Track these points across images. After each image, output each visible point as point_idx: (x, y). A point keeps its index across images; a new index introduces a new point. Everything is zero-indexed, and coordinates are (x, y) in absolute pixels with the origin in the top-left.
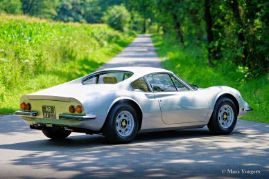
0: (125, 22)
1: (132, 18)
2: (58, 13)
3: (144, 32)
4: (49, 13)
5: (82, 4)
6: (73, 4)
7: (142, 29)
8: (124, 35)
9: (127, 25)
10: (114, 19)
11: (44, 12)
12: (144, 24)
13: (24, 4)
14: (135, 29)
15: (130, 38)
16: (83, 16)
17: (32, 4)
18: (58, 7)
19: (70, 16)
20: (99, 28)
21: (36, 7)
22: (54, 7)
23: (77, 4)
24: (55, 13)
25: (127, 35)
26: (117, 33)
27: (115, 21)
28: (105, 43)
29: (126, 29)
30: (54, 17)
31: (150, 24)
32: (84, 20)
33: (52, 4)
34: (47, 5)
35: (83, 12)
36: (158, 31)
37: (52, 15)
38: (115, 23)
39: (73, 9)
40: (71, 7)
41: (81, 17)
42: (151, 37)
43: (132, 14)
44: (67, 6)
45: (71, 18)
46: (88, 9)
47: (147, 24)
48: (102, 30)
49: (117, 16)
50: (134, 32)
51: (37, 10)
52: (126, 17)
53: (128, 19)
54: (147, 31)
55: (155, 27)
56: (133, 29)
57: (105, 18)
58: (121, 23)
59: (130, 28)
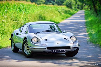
0: (73, 5)
1: (76, 3)
2: (46, 1)
3: (82, 9)
4: (42, 1)
7: (81, 8)
8: (73, 10)
9: (74, 6)
10: (68, 4)
12: (82, 6)
14: (78, 8)
15: (75, 11)
19: (51, 2)
25: (74, 10)
26: (69, 9)
29: (73, 8)
30: (44, 3)
31: (84, 6)
35: (56, 1)
36: (88, 9)
37: (43, 2)
38: (69, 5)
41: (55, 3)
42: (85, 11)
43: (76, 1)
45: (51, 3)
48: (63, 8)
49: (69, 2)
52: (74, 3)
54: (83, 9)
55: (86, 7)
56: (77, 8)
57: (65, 3)
58: (71, 5)
59: (75, 7)
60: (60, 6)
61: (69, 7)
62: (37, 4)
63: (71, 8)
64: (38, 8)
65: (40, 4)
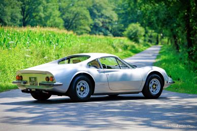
0: (141, 36)
1: (146, 32)
2: (92, 29)
3: (157, 43)
4: (85, 30)
5: (109, 23)
6: (103, 23)
7: (156, 42)
8: (139, 45)
9: (143, 38)
10: (131, 33)
11: (81, 29)
12: (157, 38)
13: (65, 22)
14: (150, 41)
15: (144, 47)
16: (111, 32)
17: (72, 22)
18: (91, 25)
19: (101, 31)
20: (120, 40)
21: (74, 25)
22: (88, 24)
23: (106, 23)
24: (90, 30)
25: (142, 46)
26: (133, 43)
27: (132, 35)
28: (120, 50)
29: (141, 41)
31: (162, 37)
32: (111, 35)
33: (87, 22)
34: (83, 23)
35: (110, 28)
36: (168, 43)
37: (87, 31)
38: (133, 37)
39: (103, 26)
40: (101, 25)
41: (109, 32)
42: (161, 47)
43: (145, 29)
44: (99, 24)
45: (101, 33)
46: (114, 26)
47: (160, 37)
48: (122, 41)
49: (134, 31)
50: (149, 44)
51: (76, 27)
52: (141, 32)
53: (143, 33)
54: (160, 43)
55: (166, 40)
56: (148, 42)
57: (125, 33)
58: (137, 36)
59: (145, 40)
60: (116, 37)
61: (134, 40)
62: (75, 34)
63: (137, 41)
64: (79, 40)
65: (82, 33)
